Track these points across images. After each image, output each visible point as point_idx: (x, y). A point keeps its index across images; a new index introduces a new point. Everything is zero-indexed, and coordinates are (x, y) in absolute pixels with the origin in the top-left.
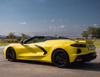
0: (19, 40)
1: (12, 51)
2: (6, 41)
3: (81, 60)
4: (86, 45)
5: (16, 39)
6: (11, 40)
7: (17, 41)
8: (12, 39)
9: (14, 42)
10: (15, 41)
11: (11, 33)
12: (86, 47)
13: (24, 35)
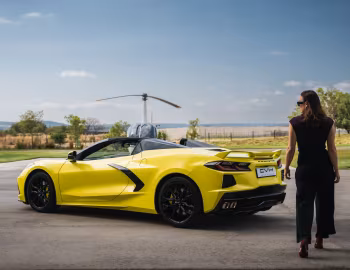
0: (60, 139)
1: (44, 180)
2: (11, 144)
3: (234, 205)
4: (249, 164)
5: (49, 136)
6: (28, 138)
7: (50, 141)
8: (35, 137)
9: (40, 148)
10: (43, 142)
11: (30, 113)
12: (250, 170)
13: (76, 122)
